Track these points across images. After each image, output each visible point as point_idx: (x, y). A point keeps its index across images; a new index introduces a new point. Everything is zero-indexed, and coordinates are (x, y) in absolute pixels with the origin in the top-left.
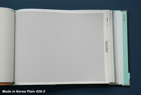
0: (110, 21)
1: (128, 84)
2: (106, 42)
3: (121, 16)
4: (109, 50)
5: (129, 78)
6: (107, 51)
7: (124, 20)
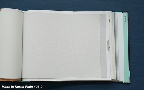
0: (112, 22)
1: (128, 81)
2: (108, 41)
3: (122, 17)
4: (111, 49)
5: (130, 76)
6: (109, 50)
7: (125, 21)
